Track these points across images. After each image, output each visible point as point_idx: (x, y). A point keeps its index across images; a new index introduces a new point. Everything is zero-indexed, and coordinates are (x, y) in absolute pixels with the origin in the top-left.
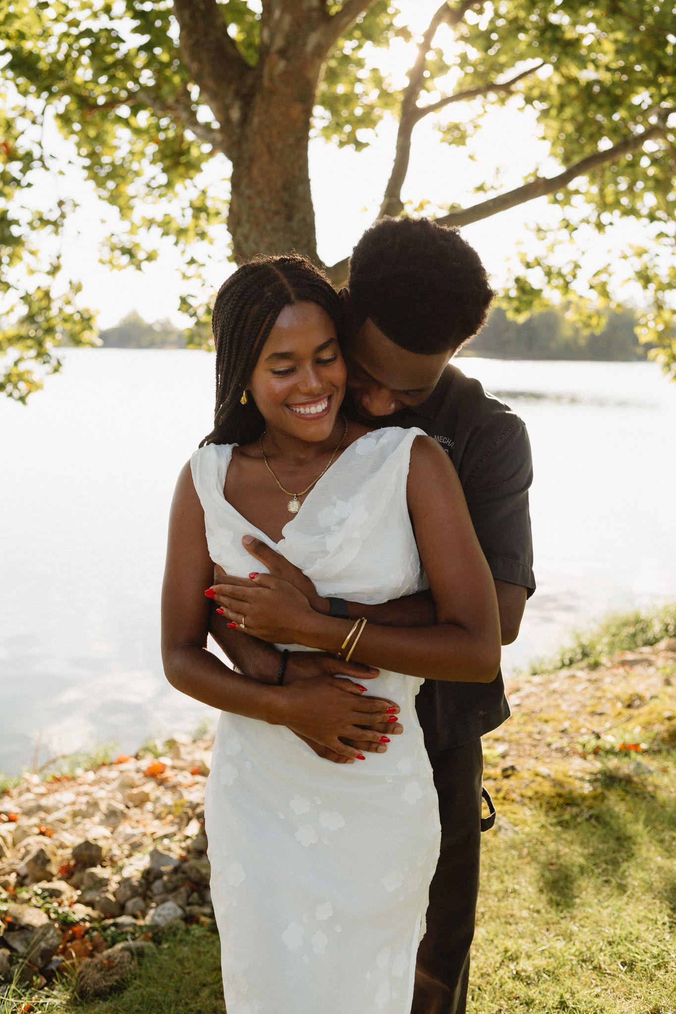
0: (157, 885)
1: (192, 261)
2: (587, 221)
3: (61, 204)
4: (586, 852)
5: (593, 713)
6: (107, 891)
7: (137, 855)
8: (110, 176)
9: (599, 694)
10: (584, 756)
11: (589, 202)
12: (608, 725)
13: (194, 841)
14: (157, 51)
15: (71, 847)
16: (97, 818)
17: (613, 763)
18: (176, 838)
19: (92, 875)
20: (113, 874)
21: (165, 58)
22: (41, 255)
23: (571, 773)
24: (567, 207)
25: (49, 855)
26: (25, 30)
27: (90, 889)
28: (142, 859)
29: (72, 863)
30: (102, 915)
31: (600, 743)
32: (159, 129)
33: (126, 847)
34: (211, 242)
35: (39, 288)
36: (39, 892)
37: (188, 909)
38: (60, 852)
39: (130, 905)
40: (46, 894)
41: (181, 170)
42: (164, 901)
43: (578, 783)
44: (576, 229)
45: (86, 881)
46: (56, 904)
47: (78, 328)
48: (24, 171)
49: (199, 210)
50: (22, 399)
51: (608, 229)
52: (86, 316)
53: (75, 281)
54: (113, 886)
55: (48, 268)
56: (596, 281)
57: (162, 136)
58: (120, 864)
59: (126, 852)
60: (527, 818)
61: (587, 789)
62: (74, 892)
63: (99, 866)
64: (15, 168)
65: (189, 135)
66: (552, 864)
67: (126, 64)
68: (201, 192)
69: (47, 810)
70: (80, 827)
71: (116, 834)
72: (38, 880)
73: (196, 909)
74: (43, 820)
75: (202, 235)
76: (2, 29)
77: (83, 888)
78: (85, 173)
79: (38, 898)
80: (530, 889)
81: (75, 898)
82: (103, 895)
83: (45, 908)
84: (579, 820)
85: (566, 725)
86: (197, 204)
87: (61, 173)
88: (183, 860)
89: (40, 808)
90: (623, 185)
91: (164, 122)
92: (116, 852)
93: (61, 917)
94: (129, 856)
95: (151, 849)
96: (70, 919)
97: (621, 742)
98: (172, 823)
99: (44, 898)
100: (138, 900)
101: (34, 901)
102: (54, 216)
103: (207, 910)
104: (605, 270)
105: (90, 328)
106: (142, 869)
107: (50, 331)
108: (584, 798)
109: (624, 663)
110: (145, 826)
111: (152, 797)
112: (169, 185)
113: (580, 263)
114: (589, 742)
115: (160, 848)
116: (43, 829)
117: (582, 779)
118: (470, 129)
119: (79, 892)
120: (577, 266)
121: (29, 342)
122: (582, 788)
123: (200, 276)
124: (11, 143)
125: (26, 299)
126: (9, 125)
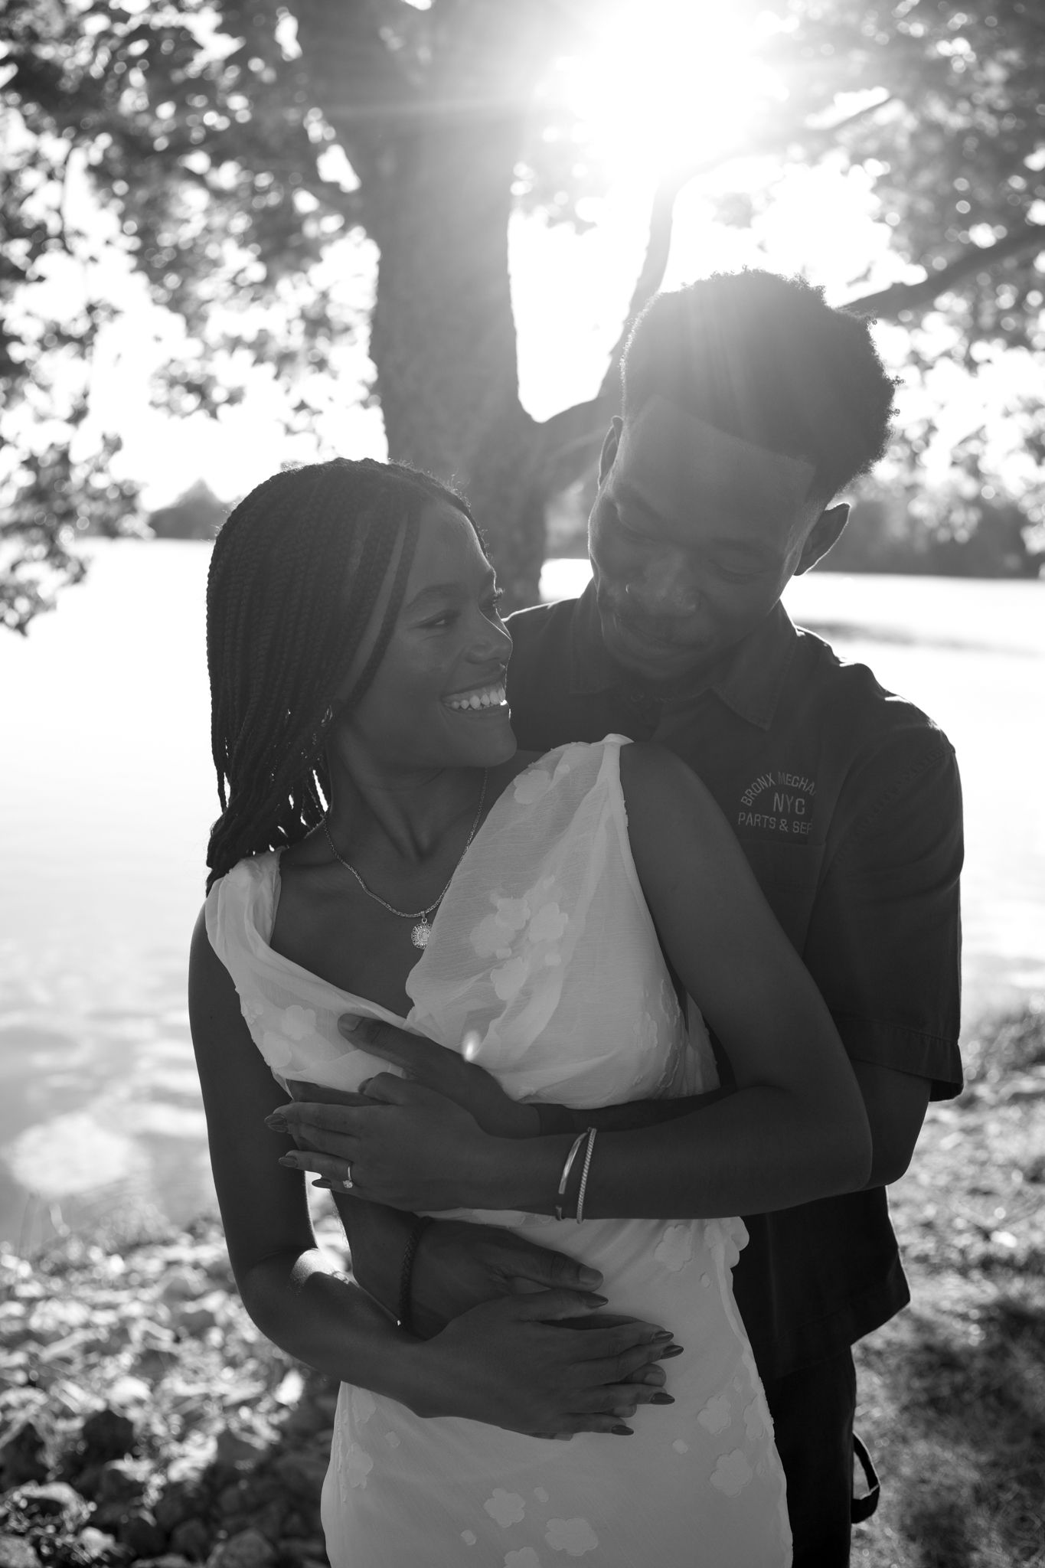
0: (229, 1497)
1: (302, 406)
2: (948, 354)
3: (91, 309)
4: (984, 1458)
5: (974, 1192)
6: (142, 1506)
7: (196, 1437)
8: (173, 266)
9: (981, 1155)
10: (963, 1271)
11: (953, 323)
12: (1000, 1213)
13: (294, 1415)
14: (256, 64)
15: (80, 1415)
16: (126, 1359)
17: (1016, 1287)
18: (265, 1405)
19: (118, 1475)
20: (155, 1471)
21: (268, 75)
22: (56, 391)
23: (946, 1305)
24: (916, 332)
25: (42, 1433)
26: (39, 27)
27: (111, 1499)
28: (202, 1446)
29: (82, 1447)
30: (132, 1553)
31: (991, 1249)
32: (255, 191)
33: (176, 1420)
34: (334, 376)
35: (52, 446)
36: (23, 1504)
37: (283, 1545)
38: (62, 1425)
39: (180, 1534)
40: (35, 1509)
41: (289, 258)
42: (240, 1529)
43: (958, 1326)
44: (931, 368)
45: (105, 1483)
46: (50, 1530)
47: (113, 511)
48: (33, 255)
49: (317, 324)
50: (21, 627)
51: (982, 370)
52: (127, 493)
53: (110, 435)
54: (153, 1495)
55: (67, 412)
56: (962, 454)
57: (258, 203)
58: (165, 1452)
59: (176, 1430)
60: (876, 1393)
61: (974, 1336)
62: (84, 1506)
63: (128, 1456)
64: (17, 250)
65: (305, 201)
66: (923, 1481)
67: (204, 84)
68: (321, 296)
69: (42, 1339)
70: (96, 1373)
71: (158, 1395)
72: (22, 1481)
73: (297, 1546)
74: (33, 1358)
75: (321, 364)
76: (5, 23)
77: (99, 1497)
78: (132, 262)
79: (20, 1516)
80: (889, 1532)
81: (86, 1516)
82: (134, 1514)
83: (33, 1537)
84: (967, 1397)
85: (930, 1212)
86: (313, 314)
87: (93, 259)
88: (275, 1450)
89: (28, 1336)
90: (1006, 298)
91: (264, 180)
92: (159, 1429)
93: (60, 1555)
94: (181, 1438)
95: (218, 1426)
96: (74, 1558)
97: (1024, 1245)
98: (255, 1376)
99: (31, 1517)
100: (195, 1526)
101: (13, 1524)
102: (80, 328)
103: (314, 1547)
104: (978, 435)
105: (133, 510)
106: (202, 1465)
107: (68, 515)
108: (971, 1353)
109: (1017, 1098)
110: (208, 1380)
111: (221, 1318)
112: (269, 282)
113: (937, 423)
114: (972, 1245)
115: (235, 1426)
116: (34, 1374)
117: (964, 1317)
118: (757, 203)
119: (92, 1506)
120: (931, 428)
121: (35, 533)
122: (966, 1334)
123: (314, 431)
124: (12, 210)
125: (31, 463)
126: (9, 180)
